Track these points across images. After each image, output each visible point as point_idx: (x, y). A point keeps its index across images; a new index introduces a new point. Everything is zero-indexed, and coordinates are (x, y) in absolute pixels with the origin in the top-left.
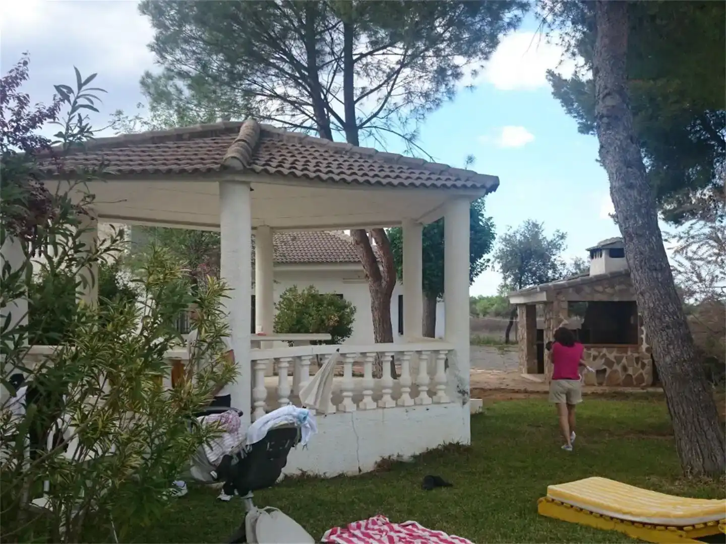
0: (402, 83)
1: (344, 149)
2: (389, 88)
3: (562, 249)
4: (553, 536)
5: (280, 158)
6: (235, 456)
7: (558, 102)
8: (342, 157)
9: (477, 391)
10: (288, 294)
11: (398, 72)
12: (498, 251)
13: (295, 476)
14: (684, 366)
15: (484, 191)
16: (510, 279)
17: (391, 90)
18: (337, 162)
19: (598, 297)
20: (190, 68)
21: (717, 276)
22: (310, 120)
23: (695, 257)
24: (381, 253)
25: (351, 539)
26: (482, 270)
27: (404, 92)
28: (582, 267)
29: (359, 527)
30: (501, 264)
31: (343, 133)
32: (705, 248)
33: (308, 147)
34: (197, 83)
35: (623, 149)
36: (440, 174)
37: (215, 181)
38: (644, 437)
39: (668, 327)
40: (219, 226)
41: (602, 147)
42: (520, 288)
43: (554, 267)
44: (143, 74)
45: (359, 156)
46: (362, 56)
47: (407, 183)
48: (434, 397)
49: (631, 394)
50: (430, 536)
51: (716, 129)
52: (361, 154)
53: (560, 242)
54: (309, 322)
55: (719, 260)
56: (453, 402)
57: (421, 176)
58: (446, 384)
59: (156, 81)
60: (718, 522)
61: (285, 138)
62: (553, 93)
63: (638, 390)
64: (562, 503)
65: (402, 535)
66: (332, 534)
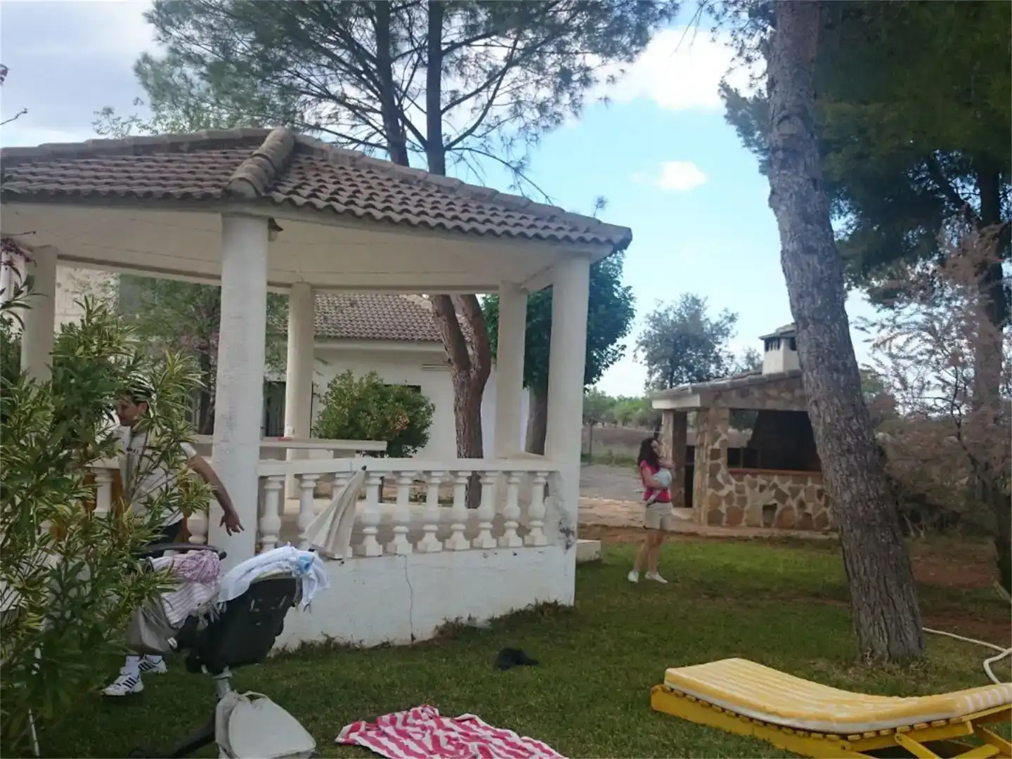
0: (508, 89)
1: (415, 177)
2: (491, 94)
3: (730, 335)
4: (667, 743)
5: (316, 185)
6: (201, 618)
7: (733, 129)
8: (410, 188)
9: (598, 529)
10: (339, 382)
11: (504, 72)
12: (643, 335)
13: (317, 644)
14: (869, 507)
15: (611, 248)
16: (657, 375)
17: (493, 97)
18: (402, 196)
19: (770, 405)
20: (204, 49)
21: (929, 383)
22: (378, 134)
23: (902, 354)
24: (471, 330)
25: (379, 738)
26: (614, 360)
27: (510, 100)
28: (756, 361)
29: (393, 722)
30: (646, 353)
31: (424, 155)
32: (916, 342)
33: (363, 172)
34: (216, 73)
35: (801, 197)
36: (549, 221)
37: (216, 212)
38: (819, 601)
39: (849, 451)
40: (219, 278)
41: (773, 192)
42: (671, 387)
43: (718, 360)
44: (139, 57)
45: (436, 188)
46: (454, 46)
47: (499, 230)
48: (526, 537)
49: (810, 541)
50: (493, 737)
51: (948, 176)
52: (439, 186)
53: (728, 326)
54: (366, 423)
55: (933, 359)
56: (552, 545)
57: (522, 222)
58: (544, 520)
59: (157, 68)
60: (894, 730)
61: (331, 157)
62: (726, 117)
63: (819, 536)
64: (685, 695)
65: (453, 735)
66: (352, 730)
